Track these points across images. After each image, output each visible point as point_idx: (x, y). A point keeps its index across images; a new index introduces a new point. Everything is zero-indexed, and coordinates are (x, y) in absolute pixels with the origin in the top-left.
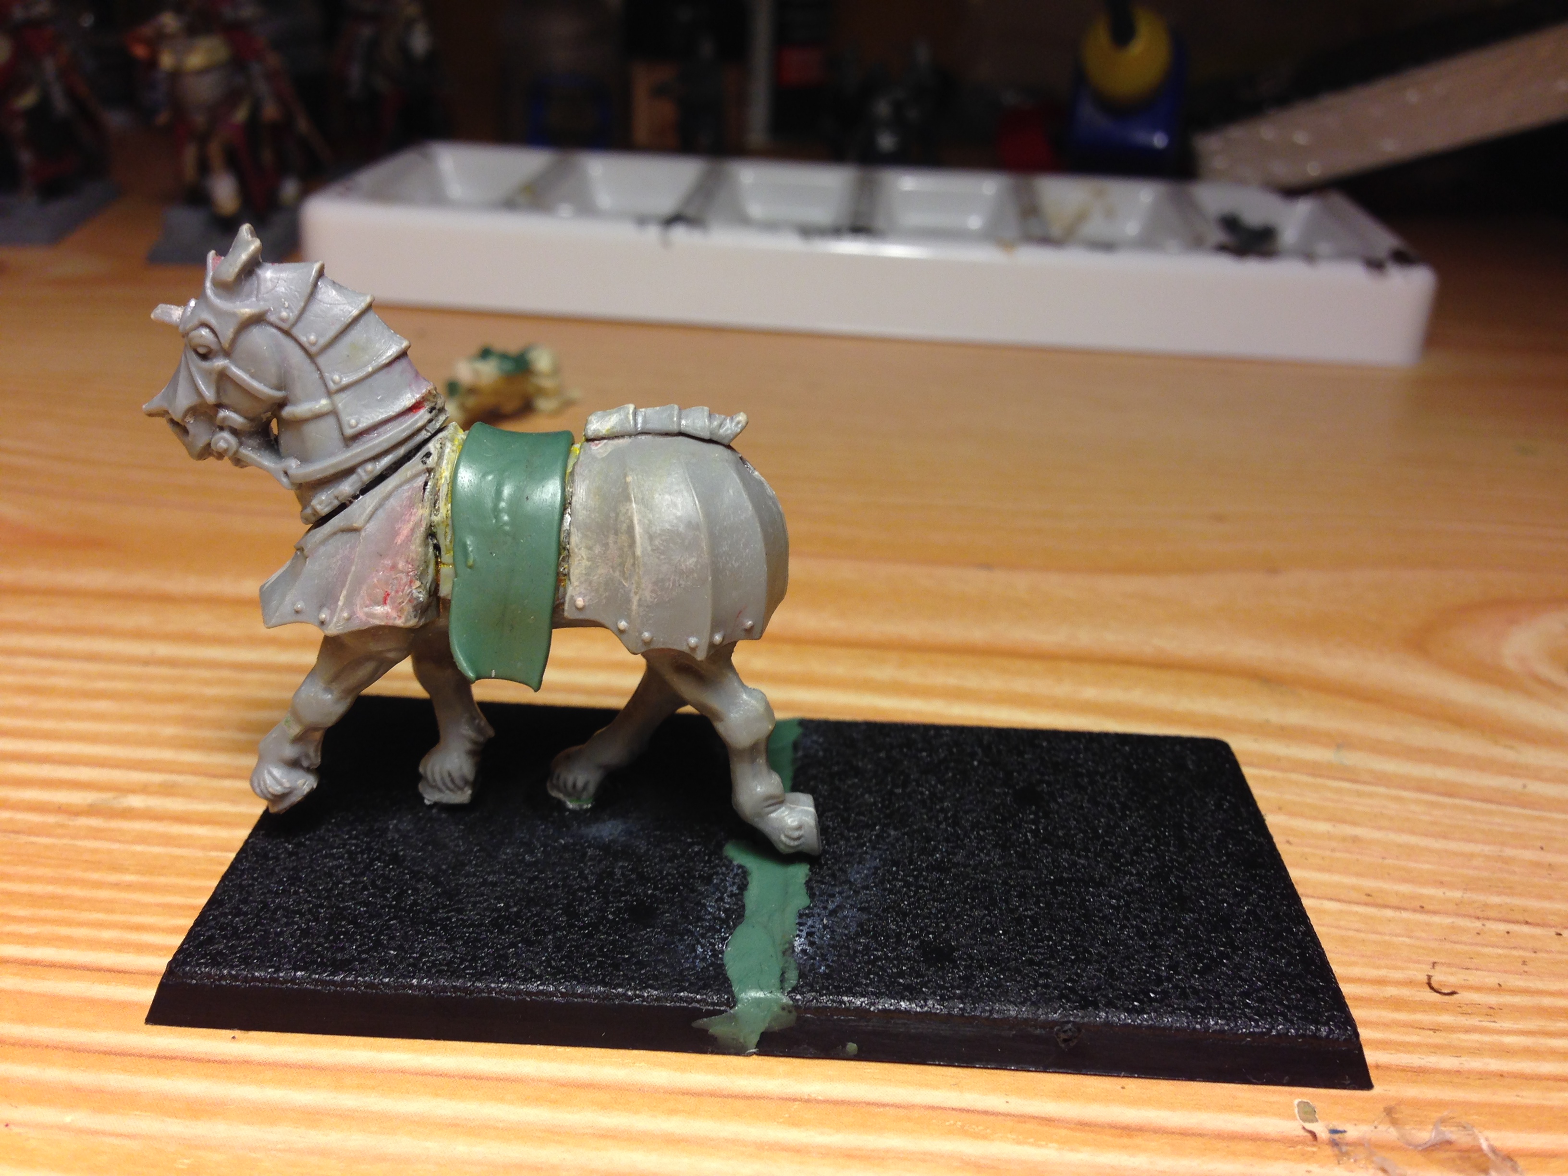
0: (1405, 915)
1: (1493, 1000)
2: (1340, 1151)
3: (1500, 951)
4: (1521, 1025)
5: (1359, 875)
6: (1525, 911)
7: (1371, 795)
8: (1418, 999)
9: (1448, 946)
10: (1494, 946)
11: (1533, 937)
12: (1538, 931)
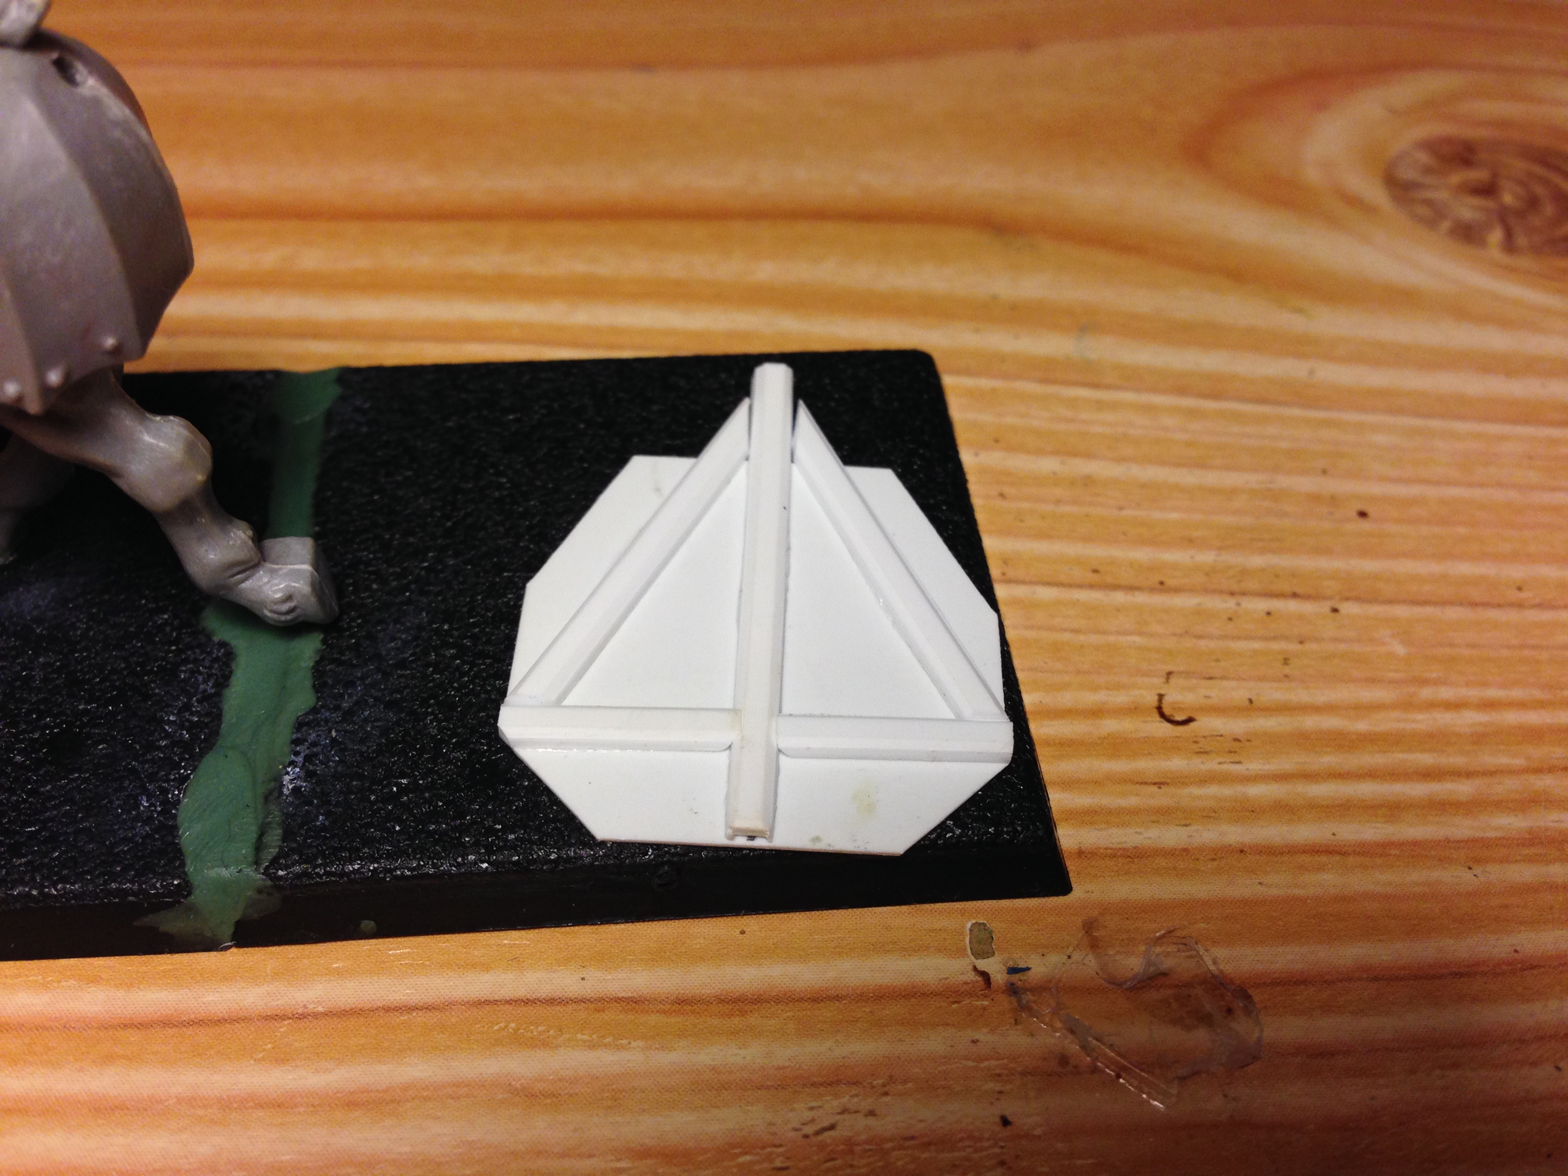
0: (1140, 598)
1: (1238, 726)
2: (1019, 1001)
3: (1256, 645)
4: (1273, 766)
5: (1087, 539)
6: (1293, 575)
7: (1114, 406)
8: (1144, 735)
9: (1189, 643)
10: (1249, 638)
11: (1301, 617)
12: (1307, 608)
